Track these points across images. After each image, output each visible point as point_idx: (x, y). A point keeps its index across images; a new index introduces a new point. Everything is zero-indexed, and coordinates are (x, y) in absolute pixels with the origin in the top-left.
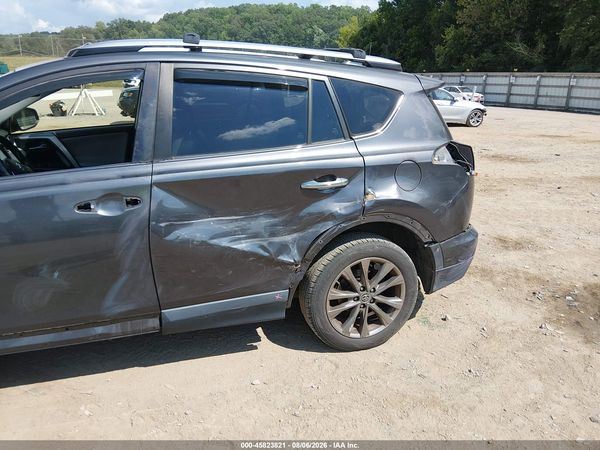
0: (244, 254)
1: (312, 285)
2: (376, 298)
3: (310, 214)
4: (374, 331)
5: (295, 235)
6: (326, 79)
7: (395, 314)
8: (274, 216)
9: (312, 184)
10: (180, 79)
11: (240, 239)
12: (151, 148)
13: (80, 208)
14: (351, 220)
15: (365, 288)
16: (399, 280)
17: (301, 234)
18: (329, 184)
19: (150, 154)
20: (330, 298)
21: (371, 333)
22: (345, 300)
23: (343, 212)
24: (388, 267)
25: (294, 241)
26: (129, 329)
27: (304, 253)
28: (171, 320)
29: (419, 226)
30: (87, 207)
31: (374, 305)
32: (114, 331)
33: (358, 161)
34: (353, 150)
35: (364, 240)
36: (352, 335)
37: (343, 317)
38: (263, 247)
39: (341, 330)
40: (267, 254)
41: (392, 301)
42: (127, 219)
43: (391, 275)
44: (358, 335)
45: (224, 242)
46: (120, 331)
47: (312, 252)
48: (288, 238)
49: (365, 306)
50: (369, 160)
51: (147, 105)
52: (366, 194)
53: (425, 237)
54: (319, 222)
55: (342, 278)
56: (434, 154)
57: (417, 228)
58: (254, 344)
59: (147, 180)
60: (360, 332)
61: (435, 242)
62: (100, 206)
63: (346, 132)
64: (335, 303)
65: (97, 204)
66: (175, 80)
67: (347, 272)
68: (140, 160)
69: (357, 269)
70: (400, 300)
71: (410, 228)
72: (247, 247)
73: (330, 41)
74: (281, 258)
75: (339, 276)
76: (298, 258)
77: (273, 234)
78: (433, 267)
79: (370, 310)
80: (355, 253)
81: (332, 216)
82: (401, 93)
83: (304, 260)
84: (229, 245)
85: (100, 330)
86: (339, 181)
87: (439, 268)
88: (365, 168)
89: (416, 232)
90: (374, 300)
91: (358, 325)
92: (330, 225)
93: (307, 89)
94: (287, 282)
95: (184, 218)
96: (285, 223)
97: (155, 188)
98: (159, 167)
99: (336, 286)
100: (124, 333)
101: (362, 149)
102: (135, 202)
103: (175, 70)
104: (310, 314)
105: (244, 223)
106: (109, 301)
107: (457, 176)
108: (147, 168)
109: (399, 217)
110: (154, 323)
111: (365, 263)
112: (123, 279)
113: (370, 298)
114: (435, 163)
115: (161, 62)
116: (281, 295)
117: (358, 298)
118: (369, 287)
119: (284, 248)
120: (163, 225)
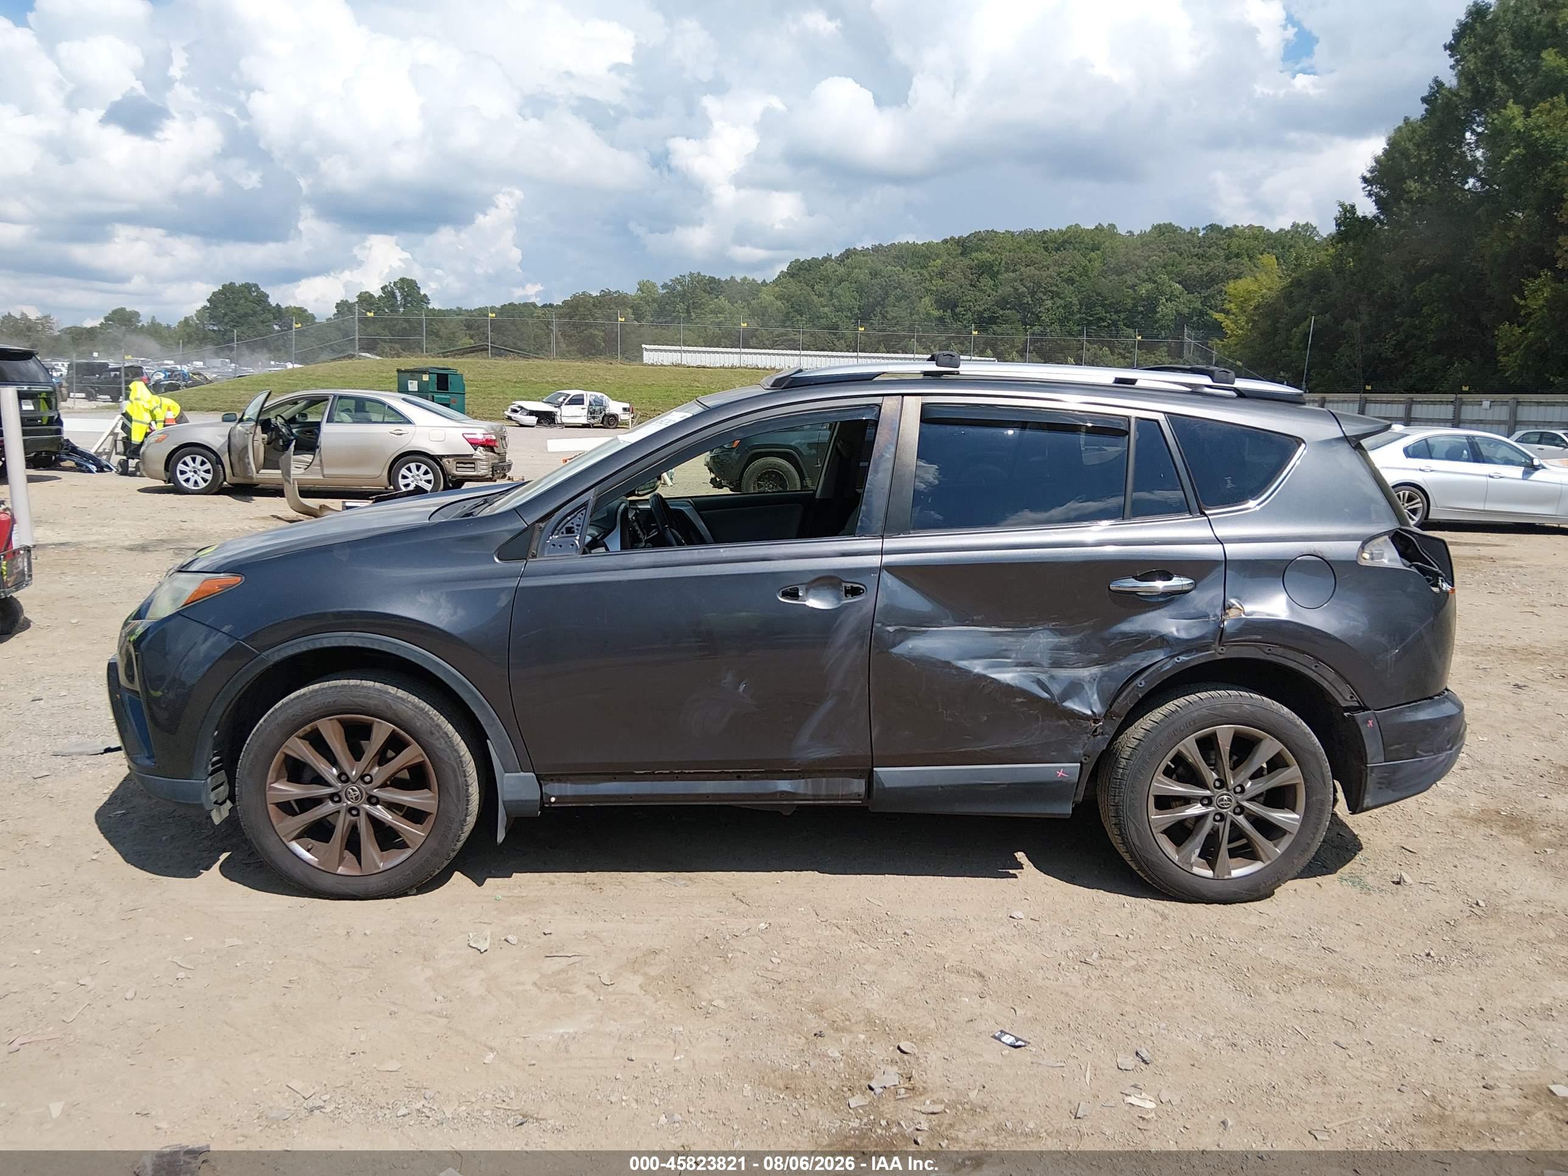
0: (1009, 690)
1: (1123, 762)
2: (1245, 804)
3: (1125, 635)
4: (1241, 870)
5: (1095, 670)
6: (1161, 418)
7: (1286, 842)
8: (1062, 633)
9: (1129, 584)
10: (929, 417)
11: (1005, 665)
12: (882, 516)
13: (784, 595)
14: (1198, 650)
15: (1223, 784)
16: (1291, 774)
17: (1106, 669)
18: (1160, 585)
19: (880, 524)
20: (1153, 792)
21: (1235, 873)
22: (1187, 801)
23: (1183, 635)
24: (1270, 747)
25: (1093, 679)
26: (823, 792)
27: (1110, 701)
28: (886, 786)
29: (1331, 675)
30: (794, 594)
31: (1241, 819)
32: (801, 791)
33: (1213, 551)
34: (1205, 532)
35: (1222, 692)
36: (1196, 870)
37: (1180, 833)
38: (1039, 683)
39: (1176, 858)
40: (1046, 695)
41: (1279, 816)
42: (842, 617)
43: (1276, 763)
44: (1209, 873)
45: (978, 667)
46: (810, 792)
47: (1126, 702)
48: (1085, 673)
49: (1223, 818)
50: (1234, 550)
51: (882, 456)
52: (1226, 607)
53: (1344, 696)
54: (1138, 650)
55: (1179, 759)
56: (1363, 547)
57: (1326, 678)
58: (1011, 871)
59: (875, 561)
60: (1212, 866)
61: (1365, 709)
62: (811, 591)
63: (1193, 504)
64: (1164, 802)
65: (807, 590)
66: (921, 421)
67: (1189, 747)
68: (866, 532)
69: (1207, 745)
70: (1296, 816)
71: (1314, 676)
72: (1012, 679)
73: (1201, 314)
74: (1069, 704)
75: (1172, 754)
76: (1098, 709)
77: (1057, 664)
78: (1362, 757)
79: (1233, 824)
80: (1205, 712)
81: (1163, 641)
82: (1299, 441)
83: (1108, 715)
84: (983, 672)
85: (784, 786)
86: (1177, 582)
87: (1375, 759)
88: (1226, 562)
89: (1325, 684)
90: (1242, 808)
91: (1209, 854)
92: (1160, 656)
93: (1127, 433)
94: (1079, 751)
95: (919, 623)
96: (1082, 648)
97: (885, 574)
98: (890, 543)
99: (1168, 772)
100: (816, 797)
101: (1221, 531)
102: (855, 592)
103: (923, 405)
104: (1117, 816)
105: (1010, 639)
106: (803, 739)
107: (1410, 589)
108: (875, 544)
109: (1290, 654)
110: (858, 786)
111: (1225, 734)
112: (829, 704)
113: (1234, 804)
114: (1363, 563)
115: (903, 395)
116: (1066, 770)
117: (1209, 798)
118: (1232, 782)
119: (1074, 689)
120: (891, 629)
